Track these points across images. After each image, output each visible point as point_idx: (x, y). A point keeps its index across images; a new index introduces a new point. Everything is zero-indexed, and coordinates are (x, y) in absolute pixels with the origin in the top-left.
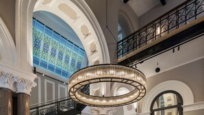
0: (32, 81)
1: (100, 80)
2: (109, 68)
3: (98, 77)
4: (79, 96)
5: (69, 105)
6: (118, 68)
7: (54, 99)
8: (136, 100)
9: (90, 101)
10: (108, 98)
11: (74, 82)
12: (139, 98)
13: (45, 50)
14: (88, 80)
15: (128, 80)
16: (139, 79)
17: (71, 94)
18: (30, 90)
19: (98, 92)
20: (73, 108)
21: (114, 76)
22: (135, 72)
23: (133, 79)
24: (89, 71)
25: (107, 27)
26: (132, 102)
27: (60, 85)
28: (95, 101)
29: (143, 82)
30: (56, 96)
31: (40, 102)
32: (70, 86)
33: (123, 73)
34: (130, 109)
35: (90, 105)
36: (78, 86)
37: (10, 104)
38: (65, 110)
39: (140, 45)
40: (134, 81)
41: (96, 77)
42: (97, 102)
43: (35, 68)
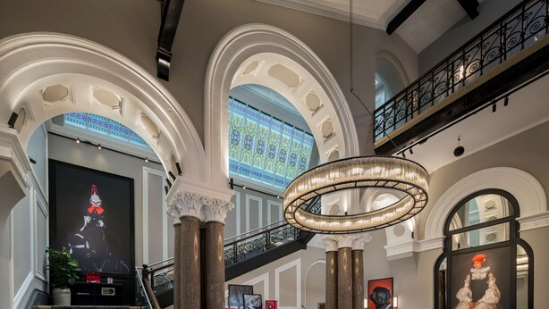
0: (228, 200)
1: (335, 188)
2: (350, 165)
3: (332, 182)
4: (301, 218)
5: (285, 235)
6: (368, 163)
7: (261, 226)
8: (409, 214)
9: (323, 224)
10: (354, 217)
11: (293, 195)
12: (416, 210)
13: (247, 147)
14: (314, 191)
15: (388, 181)
16: (411, 176)
17: (288, 216)
18: (225, 216)
19: (336, 207)
20: (291, 239)
21: (361, 177)
22: (401, 166)
23: (398, 178)
24: (317, 174)
25: (351, 90)
26: (401, 219)
27: (270, 202)
28: (331, 224)
29: (421, 181)
30: (265, 221)
31: (238, 233)
32: (286, 202)
33: (378, 169)
34: (400, 232)
35: (322, 232)
36: (298, 202)
37: (196, 240)
38: (279, 244)
39: (419, 108)
40: (399, 182)
41: (329, 182)
42: (335, 225)
43: (232, 180)
